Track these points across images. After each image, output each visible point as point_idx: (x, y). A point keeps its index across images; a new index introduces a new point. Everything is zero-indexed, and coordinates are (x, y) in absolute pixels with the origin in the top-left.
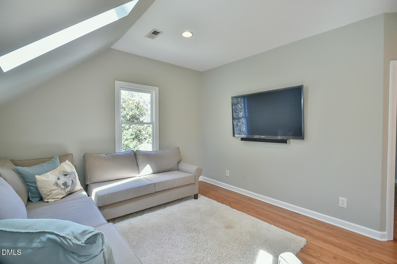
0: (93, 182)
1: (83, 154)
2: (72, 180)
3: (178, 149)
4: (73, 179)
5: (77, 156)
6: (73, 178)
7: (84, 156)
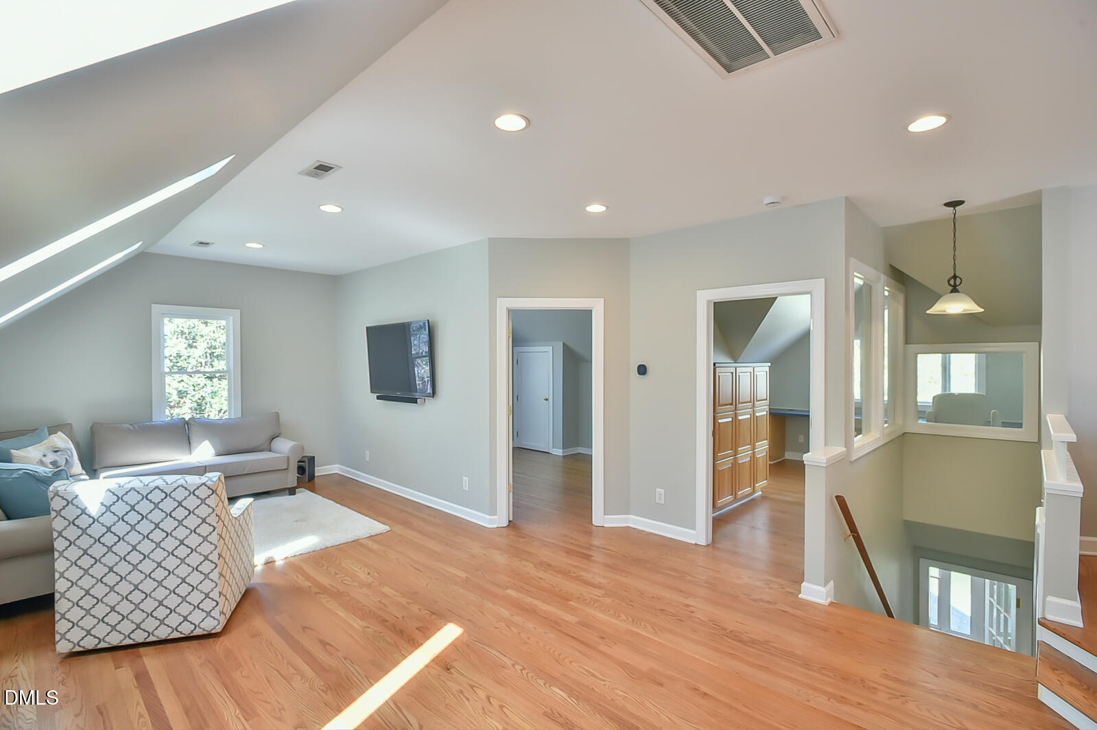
0: (104, 465)
1: (91, 425)
2: (66, 459)
3: (277, 415)
4: (68, 458)
5: (80, 424)
6: (69, 456)
7: (92, 427)
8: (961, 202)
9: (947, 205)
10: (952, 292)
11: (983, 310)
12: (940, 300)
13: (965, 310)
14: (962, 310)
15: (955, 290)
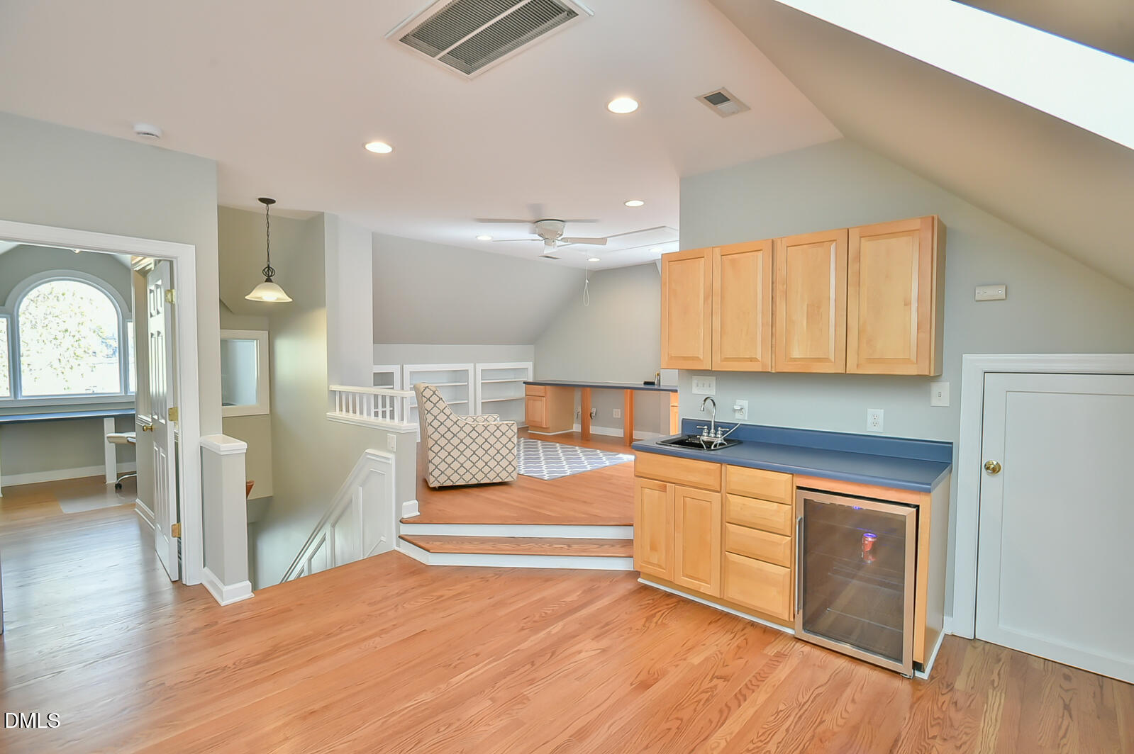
8: (273, 202)
9: (262, 200)
10: (266, 281)
11: (291, 300)
12: (258, 287)
13: (278, 299)
14: (276, 298)
15: (268, 280)
